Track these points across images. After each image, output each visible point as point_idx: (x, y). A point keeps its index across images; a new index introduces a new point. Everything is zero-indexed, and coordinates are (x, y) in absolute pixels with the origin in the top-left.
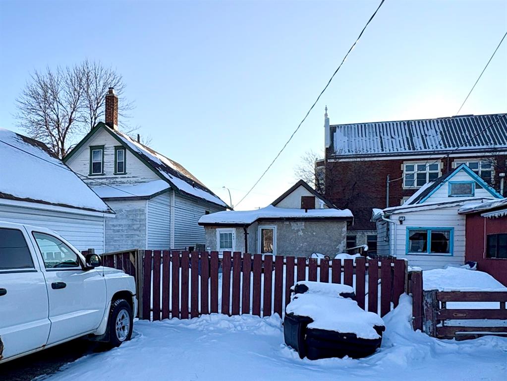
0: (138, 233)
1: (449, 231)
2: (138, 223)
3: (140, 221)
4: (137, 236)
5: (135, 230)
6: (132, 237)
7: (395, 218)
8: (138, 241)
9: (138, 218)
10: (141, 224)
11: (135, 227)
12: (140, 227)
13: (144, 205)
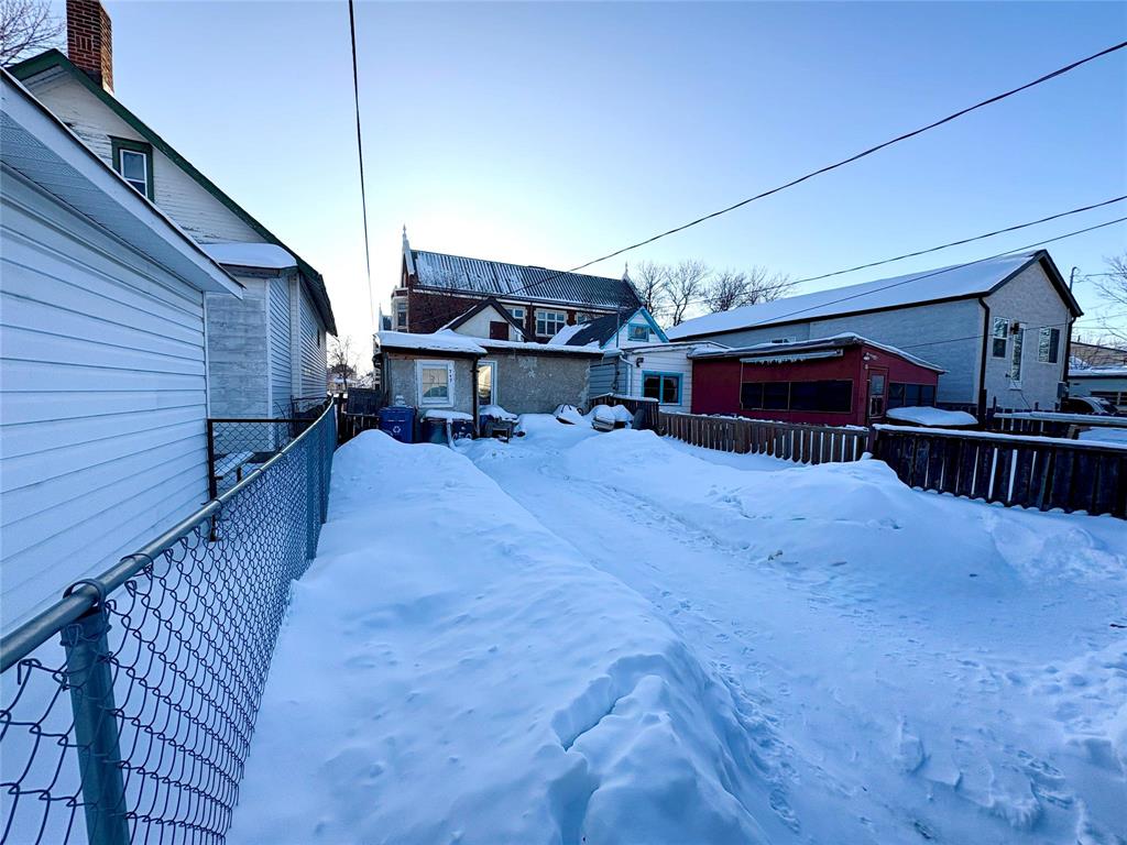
0: (241, 358)
1: (677, 377)
2: (242, 334)
3: (246, 331)
4: (235, 367)
5: (232, 351)
6: (223, 369)
7: (632, 359)
8: (242, 378)
9: (241, 321)
10: (250, 338)
11: (230, 344)
12: (246, 344)
13: (259, 293)
